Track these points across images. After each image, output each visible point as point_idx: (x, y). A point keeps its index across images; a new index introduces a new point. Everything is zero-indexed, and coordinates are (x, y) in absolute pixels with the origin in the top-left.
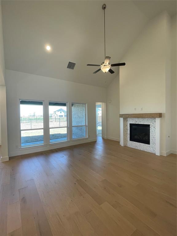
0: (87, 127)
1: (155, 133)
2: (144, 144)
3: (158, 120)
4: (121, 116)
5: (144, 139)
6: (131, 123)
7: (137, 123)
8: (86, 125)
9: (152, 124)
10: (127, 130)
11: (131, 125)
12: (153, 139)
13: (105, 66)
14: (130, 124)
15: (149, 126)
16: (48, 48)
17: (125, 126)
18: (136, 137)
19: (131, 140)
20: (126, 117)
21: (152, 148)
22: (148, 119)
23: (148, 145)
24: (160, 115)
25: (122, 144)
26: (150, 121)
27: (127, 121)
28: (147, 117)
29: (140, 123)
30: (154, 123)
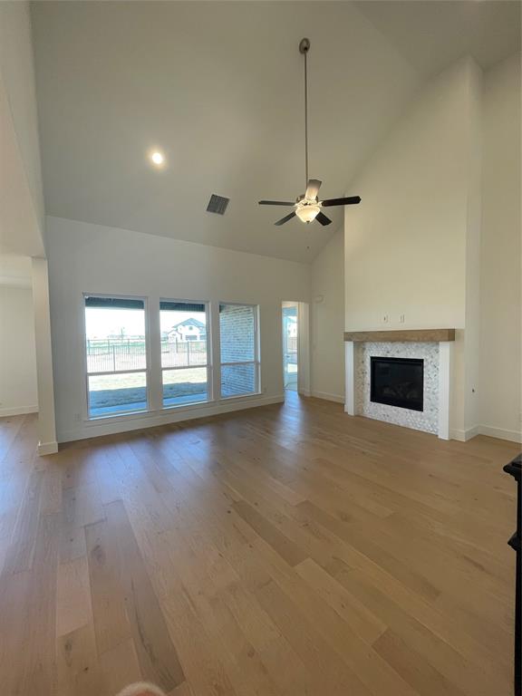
0: (259, 367)
1: (438, 381)
2: (407, 410)
3: (445, 349)
4: (349, 337)
5: (408, 396)
6: (373, 356)
7: (389, 356)
8: (256, 362)
9: (428, 357)
10: (364, 372)
11: (374, 360)
12: (432, 396)
13: (306, 204)
14: (372, 358)
15: (419, 363)
16: (157, 158)
17: (358, 362)
18: (387, 391)
19: (374, 399)
20: (360, 340)
21: (429, 419)
22: (419, 345)
23: (419, 413)
24: (451, 335)
25: (350, 408)
26: (424, 350)
27: (364, 349)
28: (415, 341)
29: (397, 356)
30: (436, 356)
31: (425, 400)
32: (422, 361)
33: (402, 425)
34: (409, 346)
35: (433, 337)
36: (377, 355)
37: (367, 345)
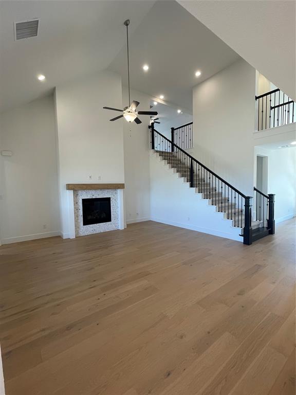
1: (117, 206)
3: (120, 192)
6: (84, 198)
7: (94, 197)
9: (112, 196)
10: (78, 209)
12: (115, 213)
13: (129, 112)
14: (83, 200)
15: (108, 199)
19: (84, 224)
21: (114, 224)
22: (109, 191)
23: (110, 222)
26: (111, 193)
27: (77, 195)
29: (98, 197)
30: (116, 195)
31: (112, 216)
32: (110, 198)
33: (101, 232)
34: (104, 191)
36: (86, 198)
37: (80, 192)
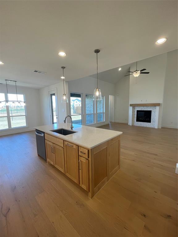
0: (104, 114)
1: (155, 116)
2: (147, 123)
3: (158, 108)
4: (131, 105)
5: (147, 120)
9: (153, 110)
10: (134, 114)
12: (153, 119)
14: (137, 111)
17: (133, 112)
18: (140, 119)
19: (137, 121)
20: (134, 106)
21: (152, 124)
23: (150, 123)
24: (158, 105)
25: (130, 123)
26: (152, 108)
28: (150, 106)
29: (144, 110)
30: (155, 110)
31: (152, 120)
32: (151, 111)
33: (145, 126)
34: (148, 107)
35: (155, 105)
36: (139, 110)
37: (136, 107)
